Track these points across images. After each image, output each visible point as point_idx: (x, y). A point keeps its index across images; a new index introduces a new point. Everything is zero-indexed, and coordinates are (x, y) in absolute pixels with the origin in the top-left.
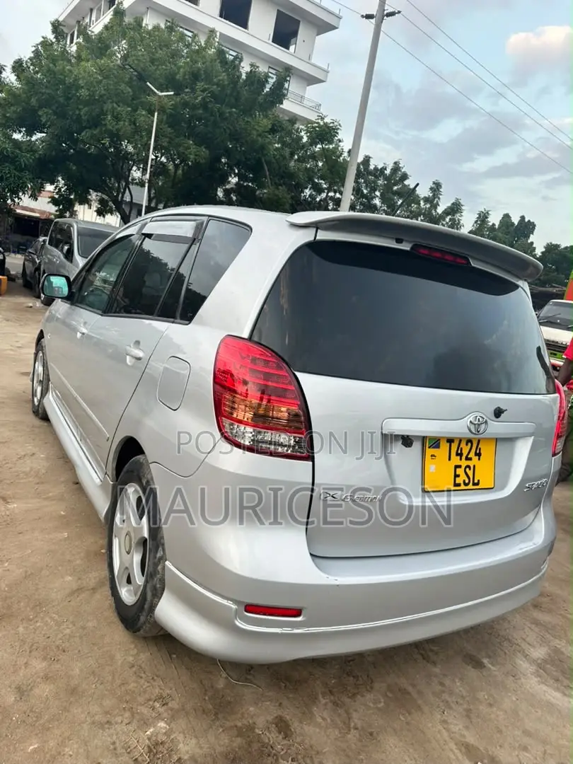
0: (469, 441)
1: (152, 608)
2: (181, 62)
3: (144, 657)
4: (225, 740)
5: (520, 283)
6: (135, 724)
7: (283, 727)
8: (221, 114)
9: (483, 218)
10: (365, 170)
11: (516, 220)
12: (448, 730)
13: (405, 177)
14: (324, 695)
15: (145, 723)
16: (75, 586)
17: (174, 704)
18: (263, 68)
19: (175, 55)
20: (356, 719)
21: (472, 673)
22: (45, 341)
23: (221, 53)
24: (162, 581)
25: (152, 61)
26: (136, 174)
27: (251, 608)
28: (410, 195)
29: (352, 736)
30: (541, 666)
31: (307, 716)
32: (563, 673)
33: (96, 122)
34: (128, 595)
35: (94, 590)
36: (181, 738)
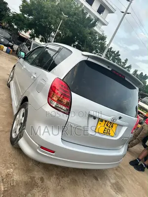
0: (111, 123)
1: (18, 140)
2: (72, 9)
3: (13, 152)
4: (26, 178)
5: (136, 88)
6: (5, 168)
7: (42, 179)
8: (78, 25)
9: (136, 71)
10: (110, 51)
11: (144, 75)
12: (83, 193)
13: (119, 55)
14: (55, 175)
15: (8, 168)
16: (2, 130)
17: (16, 166)
18: (92, 17)
19: (71, 7)
20: (61, 183)
21: (94, 181)
22: (15, 68)
23: (83, 10)
24: (23, 134)
25: (65, 7)
26: (53, 34)
27: (42, 147)
28: (119, 60)
29: (59, 187)
30: (113, 184)
31: (49, 179)
32: (118, 188)
33: (46, 18)
34: (14, 136)
35: (6, 132)
36: (15, 175)
